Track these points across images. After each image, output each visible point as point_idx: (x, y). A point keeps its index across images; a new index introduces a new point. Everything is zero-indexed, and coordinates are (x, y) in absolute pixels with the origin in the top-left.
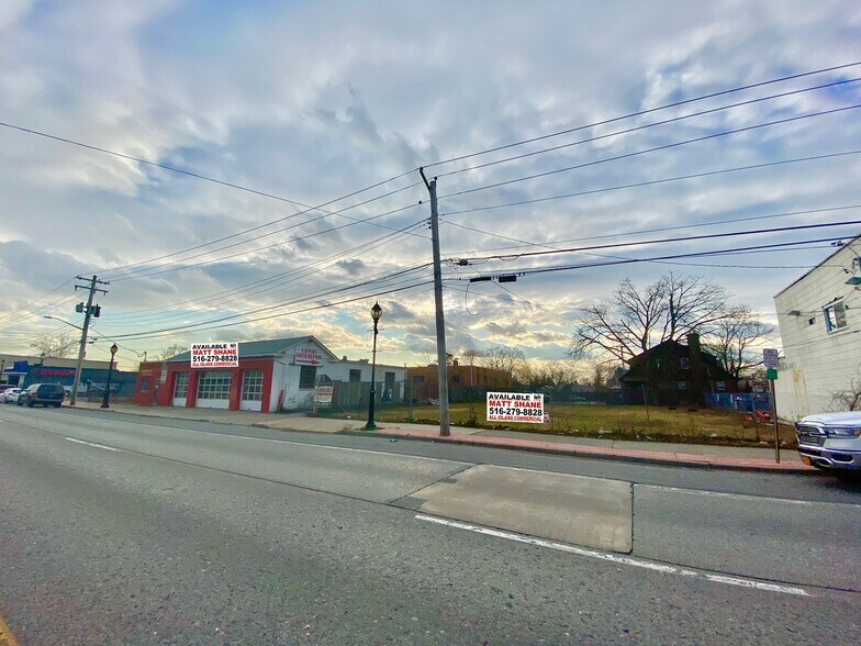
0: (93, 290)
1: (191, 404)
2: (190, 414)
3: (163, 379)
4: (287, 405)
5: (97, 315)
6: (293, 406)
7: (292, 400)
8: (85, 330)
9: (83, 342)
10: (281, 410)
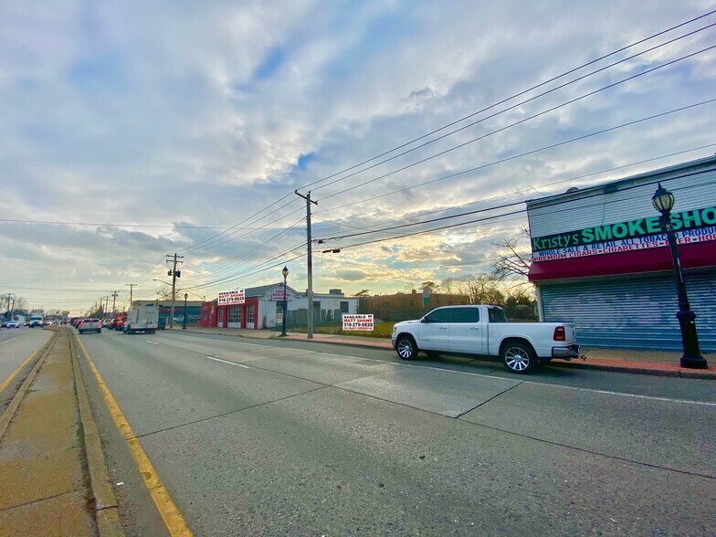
0: (176, 262)
1: (225, 326)
2: (225, 332)
3: (212, 312)
4: (268, 324)
5: (179, 276)
6: (273, 325)
7: (272, 321)
8: (174, 285)
9: (173, 292)
10: (265, 328)
